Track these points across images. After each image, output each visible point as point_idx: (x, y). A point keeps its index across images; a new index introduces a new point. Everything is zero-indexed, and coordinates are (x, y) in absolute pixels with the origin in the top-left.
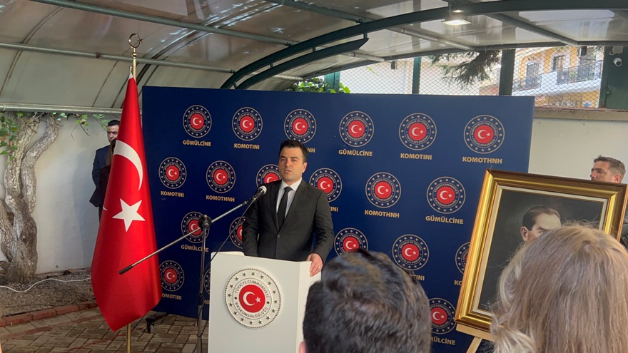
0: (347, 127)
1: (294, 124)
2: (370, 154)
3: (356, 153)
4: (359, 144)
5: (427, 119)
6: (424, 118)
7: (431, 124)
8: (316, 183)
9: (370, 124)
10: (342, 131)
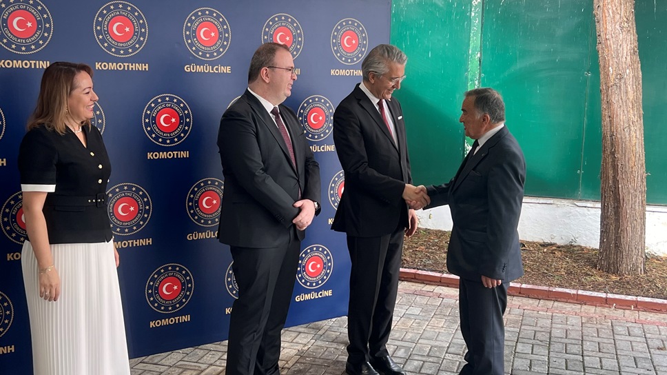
0: (194, 32)
1: (110, 24)
2: (227, 70)
3: (209, 69)
4: (212, 56)
5: (293, 22)
6: (290, 20)
7: (297, 28)
8: (154, 118)
9: (225, 27)
10: (188, 37)
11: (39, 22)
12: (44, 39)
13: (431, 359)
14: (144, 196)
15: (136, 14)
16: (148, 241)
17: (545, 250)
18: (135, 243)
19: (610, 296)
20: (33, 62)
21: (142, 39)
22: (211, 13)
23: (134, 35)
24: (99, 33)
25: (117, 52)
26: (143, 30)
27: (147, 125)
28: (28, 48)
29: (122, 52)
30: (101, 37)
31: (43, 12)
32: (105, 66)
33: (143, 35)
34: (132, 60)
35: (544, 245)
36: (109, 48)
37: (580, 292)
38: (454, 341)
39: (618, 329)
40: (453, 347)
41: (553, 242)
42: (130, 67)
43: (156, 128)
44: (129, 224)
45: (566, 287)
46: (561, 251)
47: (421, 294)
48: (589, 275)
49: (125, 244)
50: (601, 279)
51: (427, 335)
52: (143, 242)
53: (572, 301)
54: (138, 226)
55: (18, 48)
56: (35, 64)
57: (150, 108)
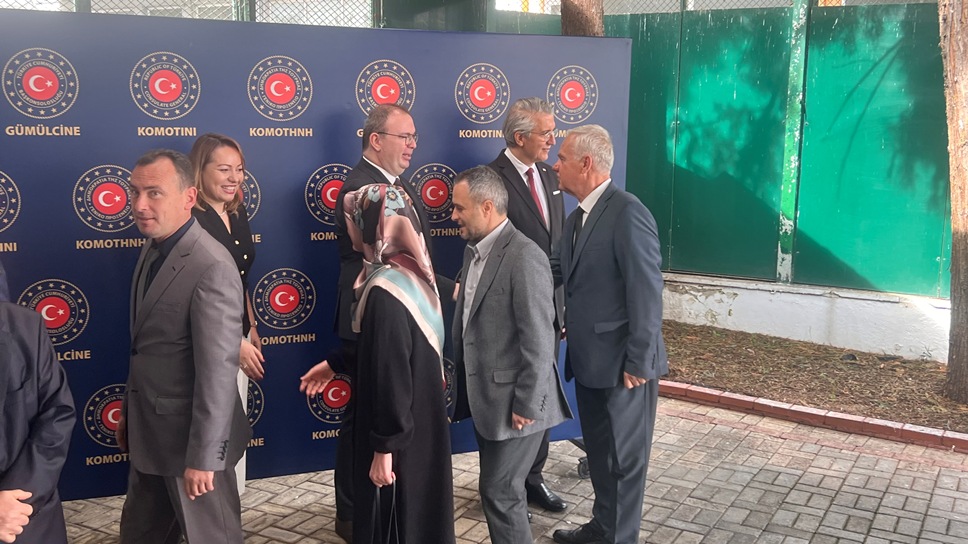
0: (369, 89)
5: (496, 73)
6: (492, 71)
7: (502, 80)
8: (319, 192)
9: (408, 82)
10: (361, 96)
11: (185, 83)
12: (190, 102)
13: (664, 504)
14: (306, 283)
15: (298, 70)
16: (310, 337)
17: (882, 366)
18: (295, 339)
19: (950, 434)
20: (177, 129)
21: (305, 99)
22: (390, 66)
23: (296, 95)
24: (254, 93)
25: (276, 115)
26: (307, 89)
27: (311, 200)
28: (172, 114)
29: (281, 115)
30: (256, 98)
31: (189, 71)
32: (261, 132)
33: (306, 94)
34: (293, 125)
35: (885, 358)
36: (266, 110)
37: (908, 427)
38: (707, 481)
39: (946, 481)
40: (701, 489)
41: (898, 354)
42: (291, 132)
43: (321, 204)
44: (288, 316)
45: (891, 419)
46: (905, 368)
47: (689, 417)
48: (930, 403)
49: (283, 340)
50: (944, 410)
51: (673, 472)
52: (304, 338)
53: (894, 438)
54: (299, 318)
55: (161, 113)
56: (180, 131)
57: (314, 181)
